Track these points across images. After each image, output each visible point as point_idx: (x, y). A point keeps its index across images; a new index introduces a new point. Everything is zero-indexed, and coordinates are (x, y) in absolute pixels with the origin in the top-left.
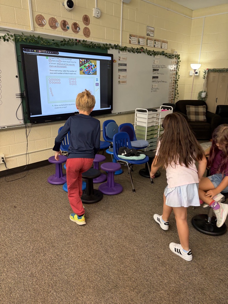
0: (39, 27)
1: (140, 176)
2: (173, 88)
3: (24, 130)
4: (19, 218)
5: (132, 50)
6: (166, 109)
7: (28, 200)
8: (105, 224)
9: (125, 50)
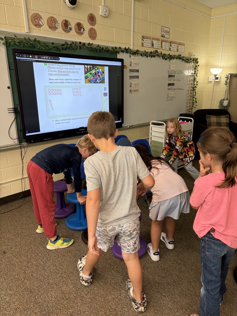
0: (35, 28)
2: (190, 96)
5: (145, 54)
6: (185, 121)
7: (22, 242)
8: (120, 280)
9: (137, 54)
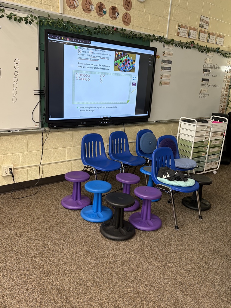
0: (70, 9)
1: (184, 207)
2: (226, 95)
3: (40, 135)
4: (24, 252)
5: (181, 45)
6: (219, 121)
7: (38, 227)
8: (140, 274)
9: (171, 44)
